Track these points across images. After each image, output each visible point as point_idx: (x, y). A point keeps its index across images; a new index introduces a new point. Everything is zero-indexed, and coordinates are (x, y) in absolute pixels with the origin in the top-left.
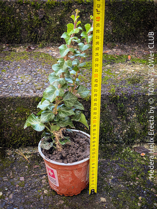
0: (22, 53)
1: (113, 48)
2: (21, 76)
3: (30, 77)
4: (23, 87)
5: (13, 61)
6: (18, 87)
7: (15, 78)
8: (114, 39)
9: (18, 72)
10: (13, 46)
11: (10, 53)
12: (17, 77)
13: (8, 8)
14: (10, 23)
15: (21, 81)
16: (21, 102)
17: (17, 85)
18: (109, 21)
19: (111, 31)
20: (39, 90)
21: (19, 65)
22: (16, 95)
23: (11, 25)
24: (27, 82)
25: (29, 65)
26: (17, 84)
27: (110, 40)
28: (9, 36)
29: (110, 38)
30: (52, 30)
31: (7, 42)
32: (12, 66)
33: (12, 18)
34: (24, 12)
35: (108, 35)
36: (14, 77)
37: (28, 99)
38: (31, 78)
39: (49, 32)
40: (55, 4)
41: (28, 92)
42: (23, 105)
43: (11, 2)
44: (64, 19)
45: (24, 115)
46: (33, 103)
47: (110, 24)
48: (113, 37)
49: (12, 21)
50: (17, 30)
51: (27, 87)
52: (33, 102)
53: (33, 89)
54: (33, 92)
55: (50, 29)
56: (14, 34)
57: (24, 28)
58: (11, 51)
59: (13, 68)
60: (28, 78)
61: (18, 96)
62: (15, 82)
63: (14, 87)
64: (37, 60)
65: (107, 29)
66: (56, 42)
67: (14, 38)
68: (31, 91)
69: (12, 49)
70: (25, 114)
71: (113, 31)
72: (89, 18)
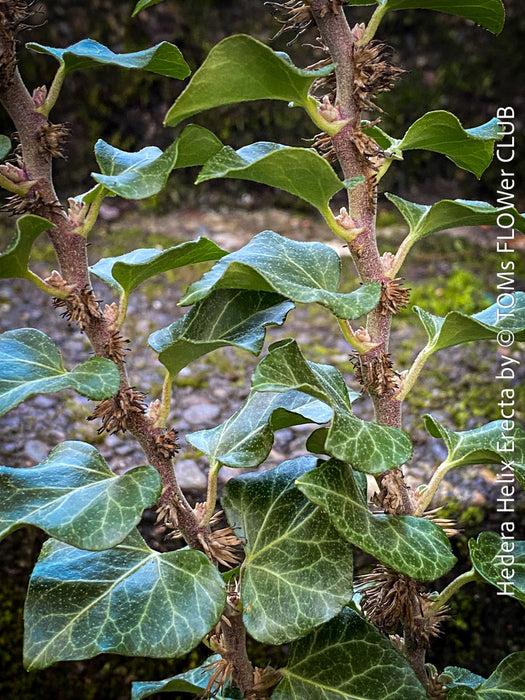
72: (421, 61)
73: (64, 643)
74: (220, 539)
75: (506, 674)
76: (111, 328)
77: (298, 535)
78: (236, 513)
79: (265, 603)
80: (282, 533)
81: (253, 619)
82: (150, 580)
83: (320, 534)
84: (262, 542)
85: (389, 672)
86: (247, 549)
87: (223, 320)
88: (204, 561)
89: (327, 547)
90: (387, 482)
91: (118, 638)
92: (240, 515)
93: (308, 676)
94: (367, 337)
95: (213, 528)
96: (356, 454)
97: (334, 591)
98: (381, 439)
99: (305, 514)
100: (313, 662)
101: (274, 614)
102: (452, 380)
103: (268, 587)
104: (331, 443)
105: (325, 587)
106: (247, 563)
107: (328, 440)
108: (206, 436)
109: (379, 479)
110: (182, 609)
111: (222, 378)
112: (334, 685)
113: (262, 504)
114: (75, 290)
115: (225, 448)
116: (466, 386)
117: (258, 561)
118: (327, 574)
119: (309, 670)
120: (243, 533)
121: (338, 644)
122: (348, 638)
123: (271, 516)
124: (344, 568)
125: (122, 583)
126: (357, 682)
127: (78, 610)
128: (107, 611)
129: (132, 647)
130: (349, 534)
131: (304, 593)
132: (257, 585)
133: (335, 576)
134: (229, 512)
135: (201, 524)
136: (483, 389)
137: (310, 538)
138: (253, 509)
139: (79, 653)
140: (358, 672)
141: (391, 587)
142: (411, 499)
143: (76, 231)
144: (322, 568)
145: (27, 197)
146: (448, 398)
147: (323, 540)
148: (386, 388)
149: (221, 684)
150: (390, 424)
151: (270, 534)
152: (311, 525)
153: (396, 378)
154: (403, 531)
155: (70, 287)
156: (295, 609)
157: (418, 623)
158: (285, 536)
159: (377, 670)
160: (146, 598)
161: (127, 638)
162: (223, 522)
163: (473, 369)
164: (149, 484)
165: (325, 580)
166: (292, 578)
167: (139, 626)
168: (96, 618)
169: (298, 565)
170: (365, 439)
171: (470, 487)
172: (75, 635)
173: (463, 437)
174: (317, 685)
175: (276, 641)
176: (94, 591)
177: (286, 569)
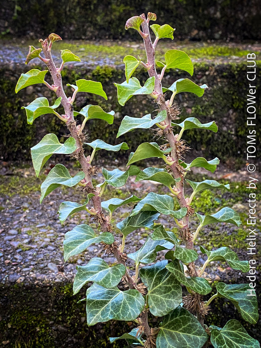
0: (35, 179)
1: (239, 168)
2: (28, 229)
3: (52, 231)
4: (31, 257)
5: (14, 196)
6: (18, 257)
7: (14, 235)
8: (240, 149)
9: (22, 219)
10: (17, 165)
11: (8, 178)
12: (19, 232)
13: (8, 83)
14: (13, 116)
15: (26, 241)
16: (25, 297)
17: (18, 251)
18: (228, 110)
19: (233, 133)
20: (72, 263)
21: (26, 205)
22: (11, 279)
23: (14, 121)
24: (43, 244)
25: (51, 203)
26: (17, 248)
27: (231, 151)
28: (9, 144)
29: (232, 148)
30: (103, 131)
31: (4, 158)
32: (10, 206)
33: (17, 104)
34: (44, 92)
35: (228, 140)
36: (12, 232)
37: (44, 289)
38: (53, 235)
39: (97, 134)
40: (112, 74)
41: (44, 270)
42: (27, 305)
43: (15, 71)
44: (130, 107)
45: (31, 333)
46: (55, 301)
47: (232, 116)
48: (239, 146)
49: (16, 112)
50: (28, 131)
51: (42, 257)
52: (57, 296)
53: (57, 263)
54: (56, 271)
55: (99, 129)
56: (20, 140)
57: (43, 128)
58: (12, 175)
59: (10, 211)
60: (45, 234)
61: (15, 282)
62: (12, 243)
63: (9, 256)
64: (70, 194)
65: (225, 129)
66: (113, 157)
67: (19, 148)
68: (52, 267)
69: (13, 170)
70: (35, 332)
71: (237, 132)
72: (185, 105)
73: (99, 317)
74: (140, 286)
75: (229, 326)
76: (108, 223)
77: (165, 284)
78: (144, 278)
79: (156, 304)
80: (159, 283)
81: (152, 310)
82: (121, 299)
83: (172, 283)
84: (153, 287)
85: (193, 325)
86: (148, 289)
87: (139, 220)
88: (137, 292)
89: (174, 287)
90: (190, 267)
91: (115, 315)
92: (145, 279)
93: (168, 328)
94: (183, 223)
95: (137, 284)
96: (182, 258)
97: (177, 299)
98: (189, 253)
99: (166, 277)
100: (170, 324)
101: (159, 307)
102: (205, 234)
103: (156, 300)
104: (175, 255)
105: (174, 298)
106: (149, 294)
107: (175, 253)
108: (134, 255)
109: (188, 266)
110: (132, 306)
111: (118, 236)
112: (177, 330)
113: (152, 275)
114: (98, 212)
115: (140, 258)
116: (211, 236)
117: (152, 293)
118: (174, 295)
119: (169, 327)
120: (147, 284)
121: (177, 318)
122: (180, 315)
123: (155, 279)
124: (179, 292)
125: (113, 300)
126: (184, 329)
127: (101, 308)
128: (110, 308)
129: (119, 318)
130: (181, 281)
131: (168, 301)
132: (153, 299)
133: (177, 295)
134: (142, 278)
135: (134, 282)
136: (217, 237)
137: (168, 284)
138: (149, 277)
139: (104, 320)
140: (184, 326)
141: (193, 299)
142: (198, 272)
143: (98, 196)
144: (172, 293)
145: (85, 187)
146: (204, 241)
147: (173, 285)
148: (189, 238)
149: (141, 333)
150: (190, 249)
151: (156, 284)
152: (168, 281)
153: (191, 235)
154: (196, 281)
155: (97, 212)
156: (165, 306)
157: (201, 311)
158: (160, 284)
159: (190, 325)
160: (121, 304)
161: (117, 315)
162: (140, 282)
163: (213, 229)
164: (122, 269)
165: (174, 297)
166: (163, 297)
167: (120, 312)
168: (107, 310)
169: (165, 293)
170: (184, 253)
171: (214, 274)
172: (102, 315)
173: (212, 252)
174: (171, 331)
175: (160, 316)
176: (105, 302)
177: (161, 294)
